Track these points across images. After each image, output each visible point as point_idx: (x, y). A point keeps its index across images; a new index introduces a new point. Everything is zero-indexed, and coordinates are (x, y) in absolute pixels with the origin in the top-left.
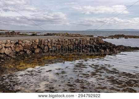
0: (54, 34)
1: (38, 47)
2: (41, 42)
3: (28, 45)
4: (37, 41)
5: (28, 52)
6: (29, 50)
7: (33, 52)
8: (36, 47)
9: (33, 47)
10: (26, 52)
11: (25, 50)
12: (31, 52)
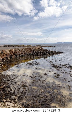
0: (16, 46)
1: (14, 54)
2: (15, 51)
3: (9, 53)
4: (13, 50)
5: (9, 58)
6: (9, 57)
7: (11, 57)
8: (13, 54)
9: (11, 54)
10: (7, 58)
11: (7, 57)
12: (10, 58)
